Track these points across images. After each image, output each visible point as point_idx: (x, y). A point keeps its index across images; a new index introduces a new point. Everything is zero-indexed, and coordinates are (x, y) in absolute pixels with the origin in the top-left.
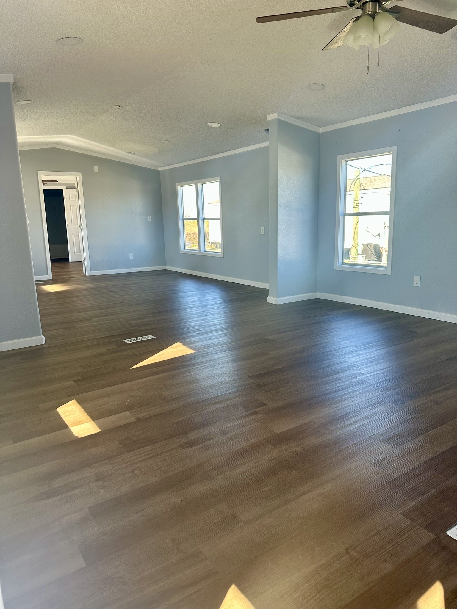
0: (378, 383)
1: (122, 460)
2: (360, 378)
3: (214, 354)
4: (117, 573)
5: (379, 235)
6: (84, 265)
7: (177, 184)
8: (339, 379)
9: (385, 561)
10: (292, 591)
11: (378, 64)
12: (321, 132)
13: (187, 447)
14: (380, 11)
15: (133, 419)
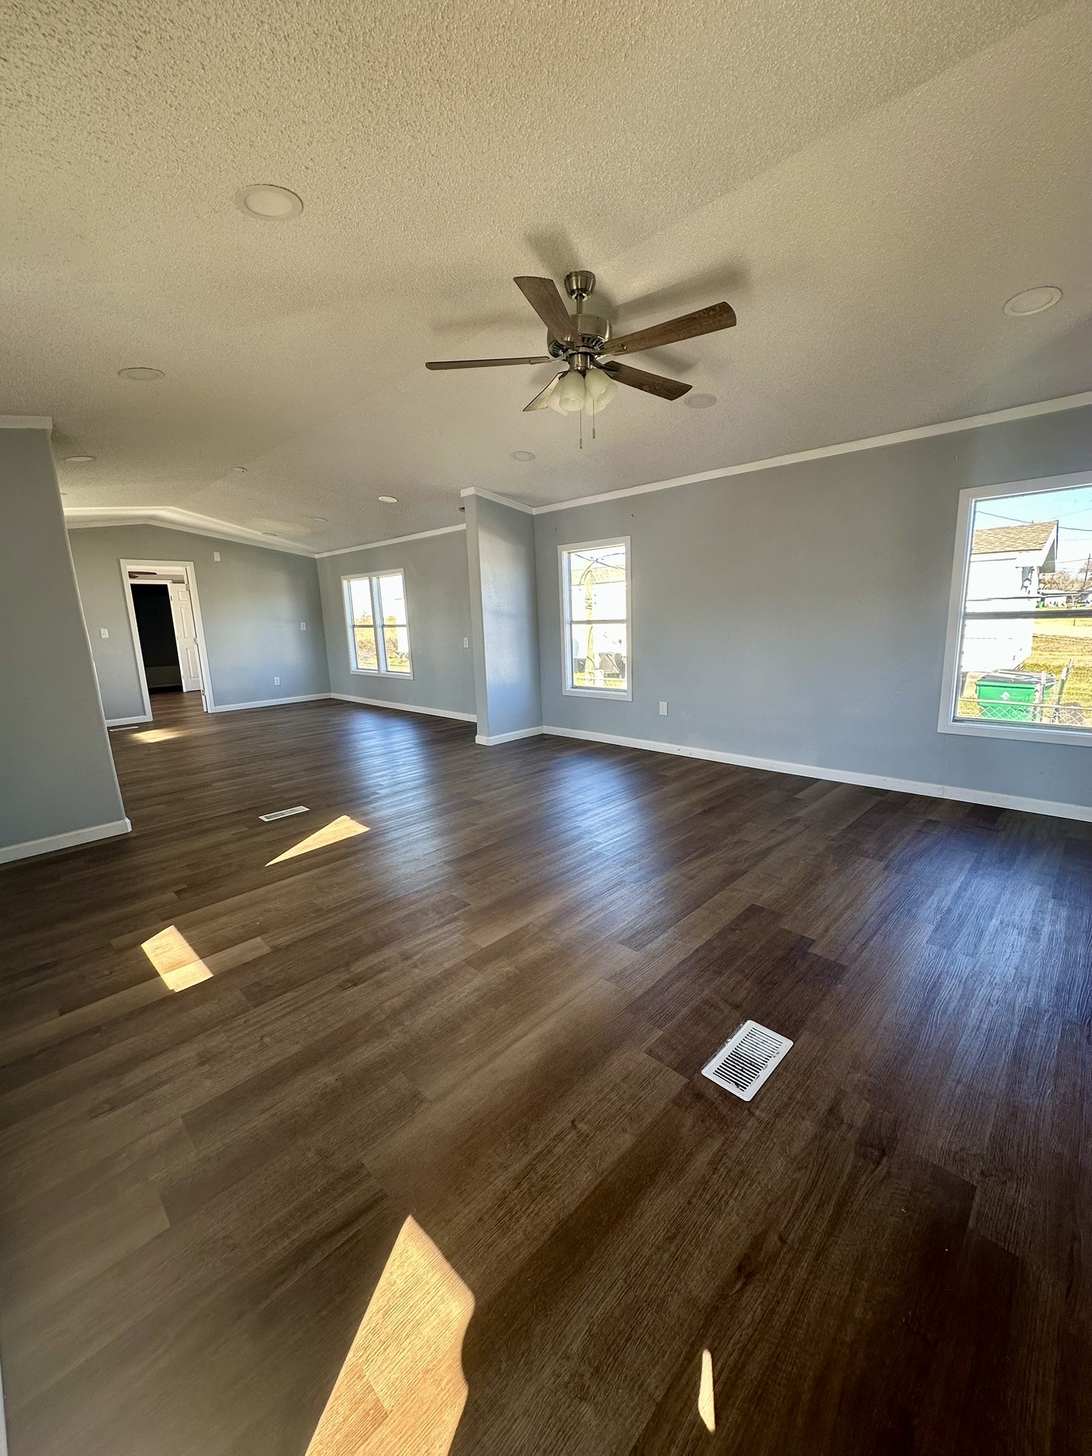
0: (617, 855)
1: (245, 1022)
2: (595, 849)
3: (397, 829)
4: (223, 1229)
5: (620, 641)
6: (203, 697)
7: (342, 577)
8: (568, 854)
9: (624, 1130)
10: (496, 1207)
11: (594, 437)
12: (534, 514)
13: (350, 987)
14: (591, 366)
15: (266, 950)
